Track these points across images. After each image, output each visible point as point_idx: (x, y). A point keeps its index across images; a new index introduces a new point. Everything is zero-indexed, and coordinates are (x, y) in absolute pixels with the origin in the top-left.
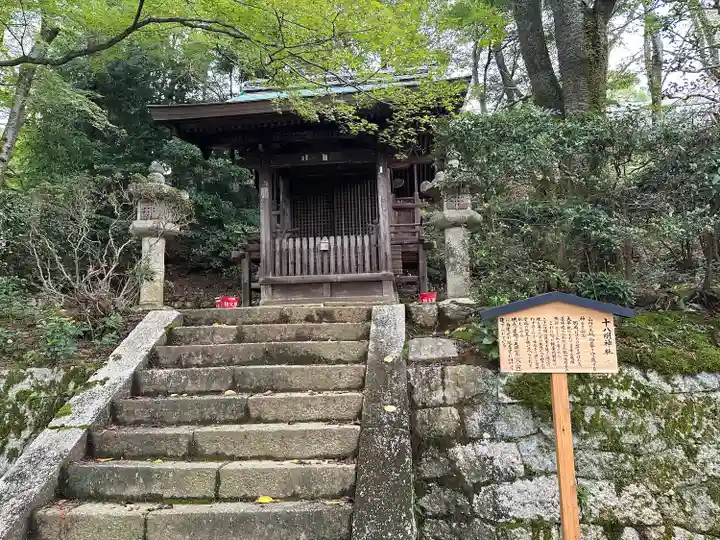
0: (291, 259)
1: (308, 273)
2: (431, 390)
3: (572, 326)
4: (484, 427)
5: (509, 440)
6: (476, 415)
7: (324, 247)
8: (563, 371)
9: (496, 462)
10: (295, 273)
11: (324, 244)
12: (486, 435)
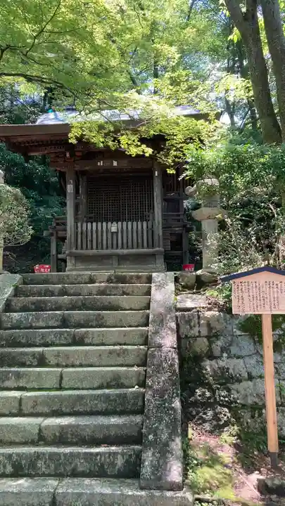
0: (89, 238)
1: (102, 249)
2: (191, 328)
3: (275, 286)
4: (223, 350)
5: (238, 357)
6: (219, 343)
7: (114, 229)
8: (269, 313)
9: (231, 371)
10: (92, 248)
11: (114, 227)
12: (225, 355)
